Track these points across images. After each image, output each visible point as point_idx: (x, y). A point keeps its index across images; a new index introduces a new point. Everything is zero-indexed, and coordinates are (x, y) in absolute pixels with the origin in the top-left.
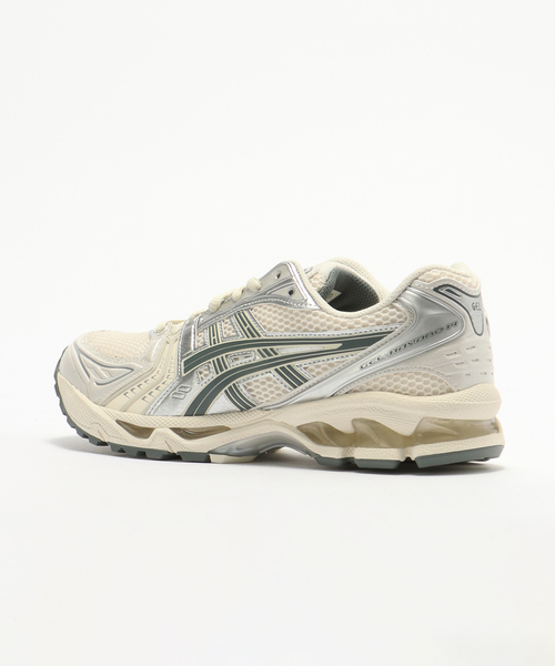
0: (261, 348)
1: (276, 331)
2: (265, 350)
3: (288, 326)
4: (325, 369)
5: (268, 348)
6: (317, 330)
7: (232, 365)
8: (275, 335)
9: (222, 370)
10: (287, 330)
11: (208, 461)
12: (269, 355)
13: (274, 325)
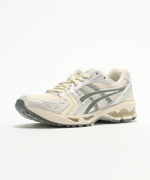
0: (101, 94)
1: (103, 88)
2: (102, 94)
3: (106, 87)
4: (116, 97)
5: (102, 93)
6: (114, 87)
7: (95, 99)
8: (103, 90)
9: (93, 101)
10: (106, 88)
11: (91, 126)
12: (103, 95)
13: (103, 87)
